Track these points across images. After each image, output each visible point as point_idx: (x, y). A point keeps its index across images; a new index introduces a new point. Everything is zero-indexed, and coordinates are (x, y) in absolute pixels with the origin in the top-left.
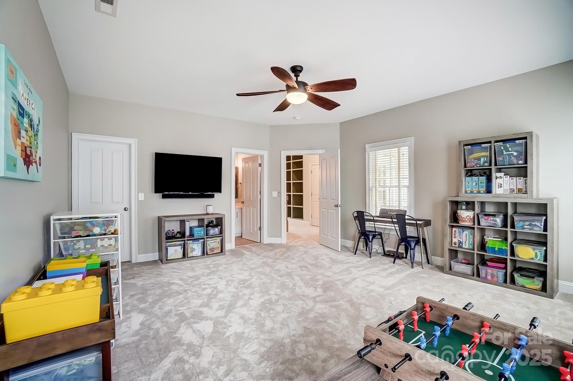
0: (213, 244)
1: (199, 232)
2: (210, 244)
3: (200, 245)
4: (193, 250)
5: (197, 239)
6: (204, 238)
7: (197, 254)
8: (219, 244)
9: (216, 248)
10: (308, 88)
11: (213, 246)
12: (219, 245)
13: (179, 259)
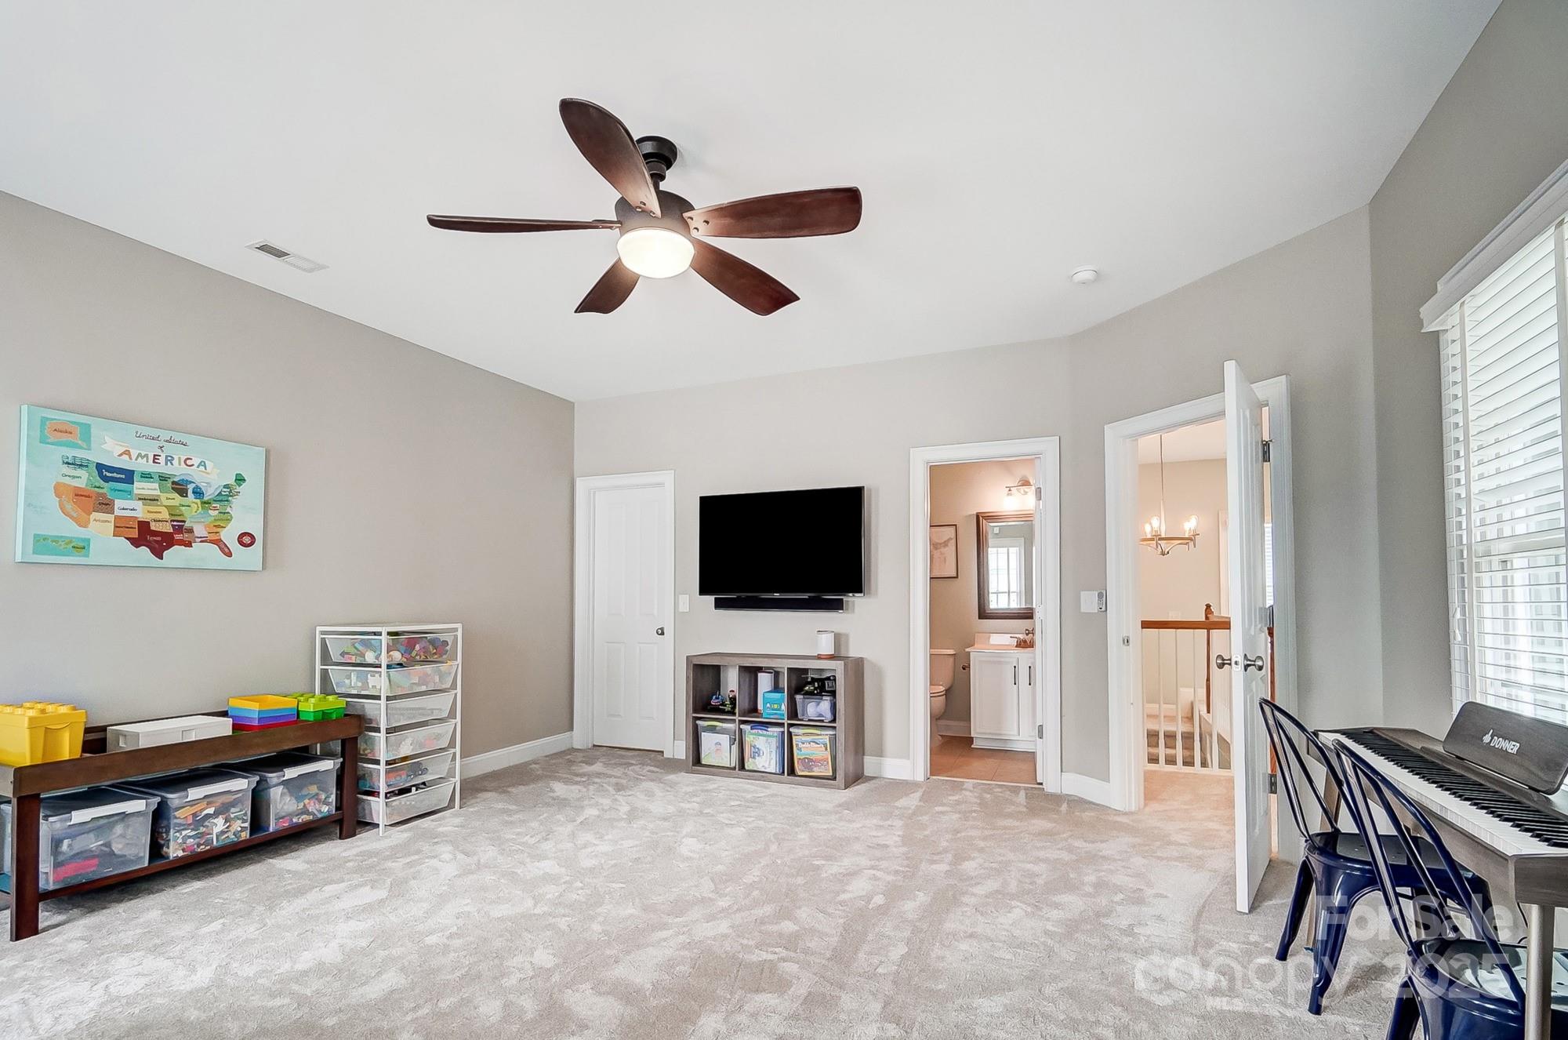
0: (811, 746)
1: (776, 706)
2: (801, 745)
3: (774, 743)
4: (757, 752)
5: (766, 725)
6: (784, 724)
7: (767, 766)
8: (826, 749)
9: (819, 761)
10: (696, 218)
11: (809, 752)
12: (828, 755)
13: (723, 767)
